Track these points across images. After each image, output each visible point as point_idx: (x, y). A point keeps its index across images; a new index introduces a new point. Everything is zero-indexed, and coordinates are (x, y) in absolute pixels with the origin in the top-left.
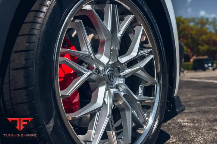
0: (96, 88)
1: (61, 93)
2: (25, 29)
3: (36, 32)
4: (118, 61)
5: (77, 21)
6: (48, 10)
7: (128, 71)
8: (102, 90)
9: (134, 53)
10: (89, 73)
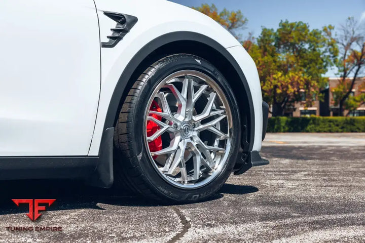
0: (174, 137)
1: (148, 138)
2: (128, 99)
3: (134, 101)
4: (192, 119)
5: (161, 93)
6: (142, 88)
7: (201, 127)
8: (177, 138)
9: (206, 114)
10: (167, 127)
